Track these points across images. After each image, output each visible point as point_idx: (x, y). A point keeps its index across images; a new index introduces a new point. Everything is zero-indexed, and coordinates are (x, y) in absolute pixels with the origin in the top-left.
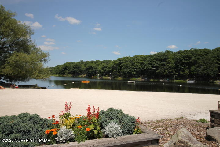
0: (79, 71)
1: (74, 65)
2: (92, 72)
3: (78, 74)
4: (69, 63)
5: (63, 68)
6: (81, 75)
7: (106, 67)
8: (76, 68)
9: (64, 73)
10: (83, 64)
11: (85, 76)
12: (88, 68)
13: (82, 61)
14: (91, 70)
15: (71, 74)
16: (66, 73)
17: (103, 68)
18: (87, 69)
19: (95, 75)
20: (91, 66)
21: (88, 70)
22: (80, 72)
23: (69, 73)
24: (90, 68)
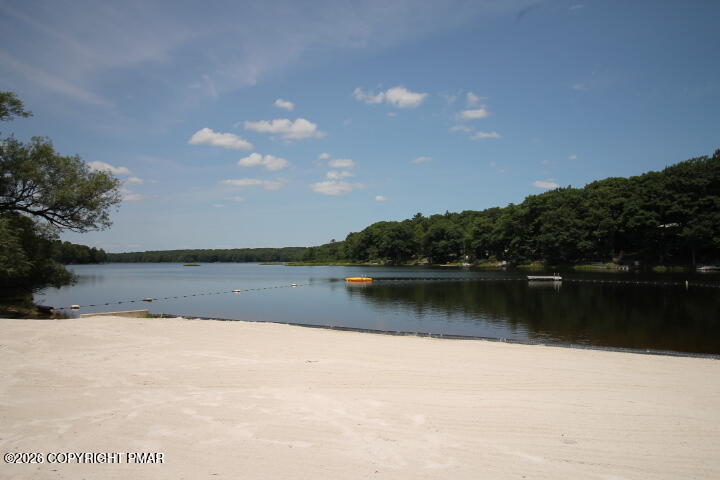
0: (408, 247)
1: (393, 230)
2: (445, 247)
3: (407, 257)
4: (381, 225)
5: (363, 241)
6: (413, 259)
7: (488, 230)
8: (399, 238)
9: (367, 254)
10: (420, 225)
11: (425, 261)
12: (433, 235)
13: (419, 215)
14: (443, 243)
15: (385, 258)
16: (370, 256)
17: (477, 234)
18: (431, 239)
19: (458, 258)
20: (443, 231)
21: (434, 242)
22: (410, 251)
23: (381, 255)
24: (441, 235)
